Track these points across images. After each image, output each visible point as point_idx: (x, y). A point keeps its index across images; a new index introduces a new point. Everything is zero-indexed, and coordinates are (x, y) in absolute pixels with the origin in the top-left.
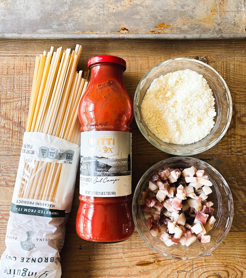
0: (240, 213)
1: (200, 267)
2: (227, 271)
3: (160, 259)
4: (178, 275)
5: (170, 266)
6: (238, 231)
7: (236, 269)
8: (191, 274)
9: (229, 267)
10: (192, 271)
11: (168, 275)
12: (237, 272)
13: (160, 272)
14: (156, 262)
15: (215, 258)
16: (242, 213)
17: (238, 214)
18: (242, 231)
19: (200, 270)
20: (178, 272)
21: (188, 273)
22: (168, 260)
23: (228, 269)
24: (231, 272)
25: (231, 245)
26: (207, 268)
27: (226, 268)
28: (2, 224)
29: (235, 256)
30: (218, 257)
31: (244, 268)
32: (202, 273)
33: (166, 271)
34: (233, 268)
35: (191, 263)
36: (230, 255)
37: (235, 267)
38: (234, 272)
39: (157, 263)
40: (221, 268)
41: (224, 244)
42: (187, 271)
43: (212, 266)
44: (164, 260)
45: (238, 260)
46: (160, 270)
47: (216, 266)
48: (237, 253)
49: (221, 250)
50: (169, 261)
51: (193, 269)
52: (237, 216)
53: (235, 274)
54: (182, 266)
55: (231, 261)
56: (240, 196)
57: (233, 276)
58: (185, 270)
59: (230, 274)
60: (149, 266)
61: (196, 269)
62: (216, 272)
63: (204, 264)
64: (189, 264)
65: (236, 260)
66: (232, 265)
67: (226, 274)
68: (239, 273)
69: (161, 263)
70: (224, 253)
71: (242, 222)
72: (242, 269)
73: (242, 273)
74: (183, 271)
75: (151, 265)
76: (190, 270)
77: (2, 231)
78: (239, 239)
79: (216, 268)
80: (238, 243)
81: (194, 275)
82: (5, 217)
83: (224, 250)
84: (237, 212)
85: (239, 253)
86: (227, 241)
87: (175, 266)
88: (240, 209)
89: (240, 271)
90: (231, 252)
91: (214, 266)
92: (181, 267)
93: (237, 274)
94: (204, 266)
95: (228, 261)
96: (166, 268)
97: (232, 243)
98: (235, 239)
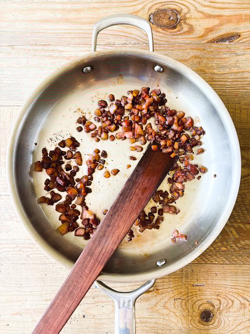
0: (231, 248)
1: (194, 296)
2: (219, 300)
3: (159, 288)
4: (175, 303)
5: (167, 294)
6: (229, 264)
7: (227, 298)
8: (186, 302)
9: (220, 296)
10: (187, 299)
11: (166, 302)
12: (228, 300)
13: (159, 299)
14: (155, 290)
15: (208, 288)
16: (233, 247)
17: (229, 248)
18: (233, 264)
19: (195, 298)
20: (174, 300)
21: (184, 300)
22: (166, 288)
23: (220, 298)
24: (223, 301)
25: (223, 276)
26: (201, 297)
27: (218, 297)
28: (20, 255)
29: (226, 286)
30: (211, 287)
31: (234, 297)
32: (196, 301)
33: (164, 299)
34: (225, 297)
35: (187, 292)
36: (222, 286)
37: (227, 296)
38: (225, 301)
39: (156, 292)
40: (214, 297)
41: (216, 275)
42: (182, 299)
43: (205, 295)
44: (162, 289)
45: (229, 290)
46: (159, 297)
47: (209, 295)
48: (228, 284)
49: (214, 281)
50: (167, 290)
51: (188, 297)
52: (228, 250)
53: (226, 302)
54: (178, 294)
55: (223, 291)
56: (231, 232)
57: (224, 304)
58: (180, 298)
59: (222, 302)
60: (148, 294)
61: (191, 297)
62: (209, 300)
63: (198, 293)
64: (184, 292)
65: (227, 290)
66: (223, 294)
67: (218, 302)
68: (230, 302)
69: (160, 291)
70: (217, 283)
71: (233, 256)
72: (233, 299)
73: (233, 301)
74: (179, 299)
75: (151, 293)
76: (186, 298)
77: (20, 261)
78: (230, 271)
79: (209, 296)
80: (230, 275)
81: (189, 302)
82: (22, 250)
83: (216, 281)
84: (229, 247)
85: (230, 284)
86: (219, 273)
87: (172, 294)
88: (231, 244)
89: (231, 300)
90: (223, 282)
91: (208, 295)
92: (177, 296)
93: (228, 303)
94: (198, 295)
95: (220, 291)
96: (164, 295)
97: (224, 275)
98: (226, 271)
